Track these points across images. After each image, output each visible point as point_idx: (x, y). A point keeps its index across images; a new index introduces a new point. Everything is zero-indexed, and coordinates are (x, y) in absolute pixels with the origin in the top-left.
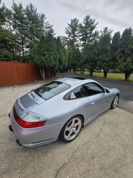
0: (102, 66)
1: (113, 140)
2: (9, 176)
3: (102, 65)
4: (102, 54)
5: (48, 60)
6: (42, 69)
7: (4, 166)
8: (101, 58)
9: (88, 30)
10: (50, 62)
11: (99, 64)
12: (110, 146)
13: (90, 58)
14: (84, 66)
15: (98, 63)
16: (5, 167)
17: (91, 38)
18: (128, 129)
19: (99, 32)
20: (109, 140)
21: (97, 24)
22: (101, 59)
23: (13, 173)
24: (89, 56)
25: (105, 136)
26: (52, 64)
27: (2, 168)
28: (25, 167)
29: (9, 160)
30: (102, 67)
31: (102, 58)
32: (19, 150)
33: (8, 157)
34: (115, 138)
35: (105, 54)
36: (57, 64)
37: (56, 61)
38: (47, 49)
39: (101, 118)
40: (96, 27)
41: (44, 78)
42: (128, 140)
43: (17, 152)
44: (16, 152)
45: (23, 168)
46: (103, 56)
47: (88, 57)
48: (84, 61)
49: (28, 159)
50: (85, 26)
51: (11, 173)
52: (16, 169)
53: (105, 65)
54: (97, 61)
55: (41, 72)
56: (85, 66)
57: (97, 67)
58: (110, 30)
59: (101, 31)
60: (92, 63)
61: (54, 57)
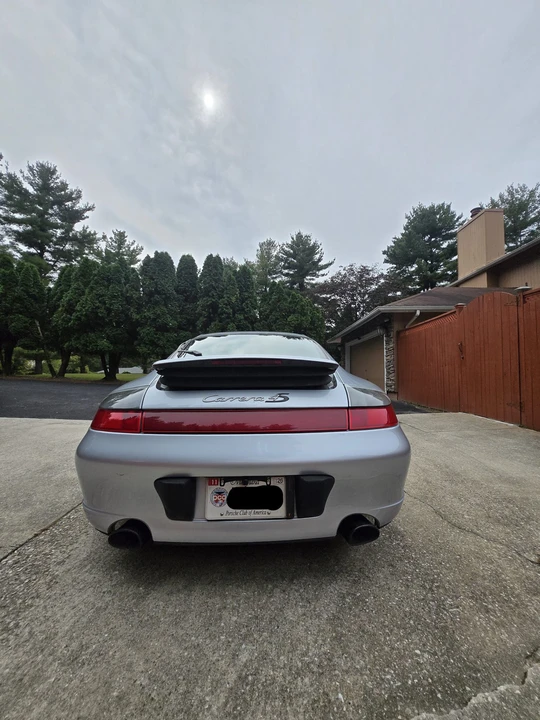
0: (161, 343)
2: (464, 628)
3: (159, 339)
4: (157, 303)
7: (418, 652)
8: (152, 316)
9: (51, 215)
11: (147, 334)
13: (109, 311)
14: (78, 338)
15: (143, 331)
16: (424, 645)
17: (68, 247)
19: (98, 236)
21: (89, 209)
22: (154, 320)
23: (455, 615)
24: (105, 303)
27: (426, 655)
28: (433, 582)
29: (391, 631)
30: (158, 346)
31: (158, 316)
32: (349, 594)
33: (374, 635)
35: (166, 305)
40: (85, 215)
43: (358, 601)
44: (357, 605)
45: (437, 587)
46: (159, 312)
47: (98, 308)
48: (78, 319)
49: (405, 573)
50: (37, 196)
51: (455, 623)
52: (439, 606)
53: (168, 341)
54: (138, 324)
56: (82, 342)
57: (139, 345)
58: (133, 244)
59: (104, 237)
60: (119, 332)
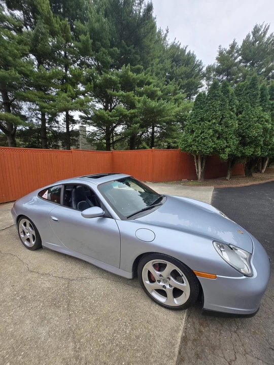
1: (15, 293)
5: (197, 139)
6: (197, 159)
10: (204, 144)
12: (4, 287)
18: (43, 331)
20: (17, 286)
25: (28, 280)
26: (208, 148)
34: (18, 297)
36: (227, 147)
37: (226, 139)
38: (201, 119)
39: (87, 273)
41: (199, 176)
42: (5, 322)
55: (196, 164)
61: (216, 131)
